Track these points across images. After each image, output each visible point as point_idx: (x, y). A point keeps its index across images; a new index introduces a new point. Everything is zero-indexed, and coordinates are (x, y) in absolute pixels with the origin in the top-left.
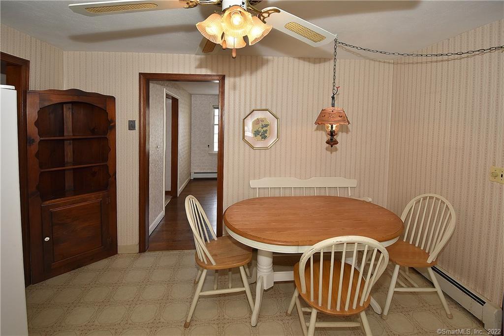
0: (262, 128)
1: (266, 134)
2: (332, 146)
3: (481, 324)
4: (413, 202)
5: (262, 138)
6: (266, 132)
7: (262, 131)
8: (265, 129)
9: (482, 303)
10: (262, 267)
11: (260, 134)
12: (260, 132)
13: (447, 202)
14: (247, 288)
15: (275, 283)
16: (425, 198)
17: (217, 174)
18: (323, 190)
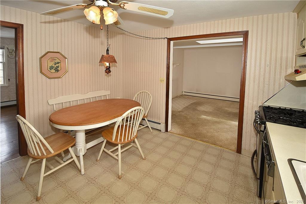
0: (55, 64)
1: (58, 69)
2: (108, 74)
3: (160, 131)
4: (136, 95)
5: (55, 71)
6: (58, 67)
7: (55, 67)
8: (57, 65)
9: (160, 124)
10: (79, 144)
11: (54, 68)
12: (53, 67)
13: (149, 93)
14: (75, 158)
15: (87, 150)
16: (140, 93)
17: (16, 101)
18: (94, 98)
